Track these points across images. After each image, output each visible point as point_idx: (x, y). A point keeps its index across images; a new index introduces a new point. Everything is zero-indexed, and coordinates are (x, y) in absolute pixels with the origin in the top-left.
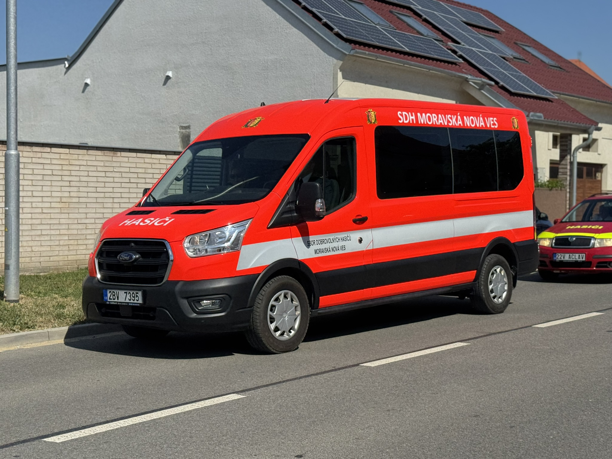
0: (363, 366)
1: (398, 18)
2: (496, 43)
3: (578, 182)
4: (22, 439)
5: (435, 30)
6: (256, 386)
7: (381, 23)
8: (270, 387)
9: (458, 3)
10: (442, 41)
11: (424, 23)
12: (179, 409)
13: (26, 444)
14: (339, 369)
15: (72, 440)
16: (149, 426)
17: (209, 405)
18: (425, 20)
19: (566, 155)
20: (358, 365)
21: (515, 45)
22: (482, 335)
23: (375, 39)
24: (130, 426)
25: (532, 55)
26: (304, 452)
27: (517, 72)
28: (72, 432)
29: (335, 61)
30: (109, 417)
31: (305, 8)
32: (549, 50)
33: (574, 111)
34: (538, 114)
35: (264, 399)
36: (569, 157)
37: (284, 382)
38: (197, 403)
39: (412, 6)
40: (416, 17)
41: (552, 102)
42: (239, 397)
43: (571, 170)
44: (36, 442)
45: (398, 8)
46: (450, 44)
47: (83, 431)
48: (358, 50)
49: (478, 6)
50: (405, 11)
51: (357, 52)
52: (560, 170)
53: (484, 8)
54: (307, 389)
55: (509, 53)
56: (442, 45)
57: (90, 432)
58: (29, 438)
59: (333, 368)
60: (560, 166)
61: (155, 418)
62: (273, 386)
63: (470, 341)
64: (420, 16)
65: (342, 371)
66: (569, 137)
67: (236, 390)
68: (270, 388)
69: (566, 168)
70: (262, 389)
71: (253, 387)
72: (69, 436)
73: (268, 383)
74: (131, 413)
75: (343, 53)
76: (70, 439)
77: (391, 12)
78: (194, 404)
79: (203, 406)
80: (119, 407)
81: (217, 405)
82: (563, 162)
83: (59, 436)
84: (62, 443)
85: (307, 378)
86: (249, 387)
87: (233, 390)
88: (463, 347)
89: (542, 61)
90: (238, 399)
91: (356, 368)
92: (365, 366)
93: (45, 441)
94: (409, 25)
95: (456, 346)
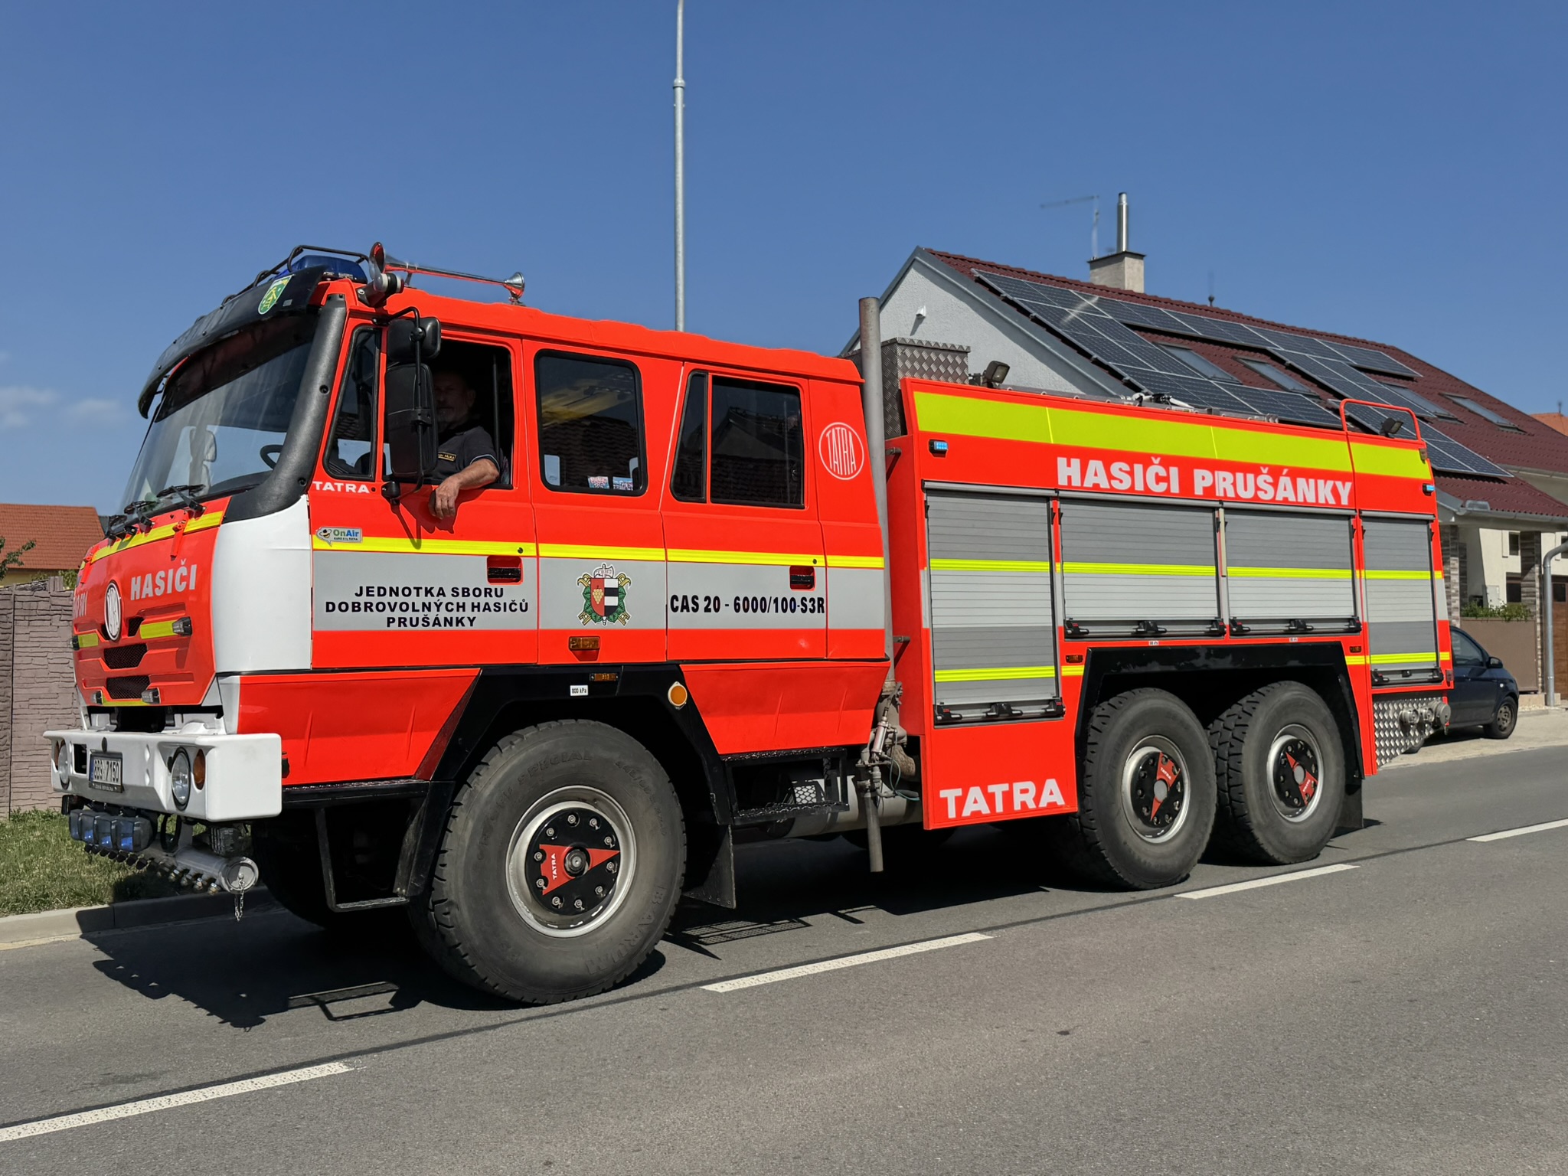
0: (1180, 898)
1: (1246, 366)
2: (1408, 395)
3: (1554, 606)
4: (674, 985)
5: (1307, 382)
6: (1010, 922)
7: (1219, 375)
9: (1345, 338)
10: (1318, 397)
11: (1288, 371)
12: (892, 952)
13: (678, 992)
14: (1141, 900)
15: (740, 990)
16: (847, 976)
17: (936, 948)
18: (1291, 368)
19: (1533, 566)
20: (1171, 894)
21: (1442, 398)
22: (1381, 852)
23: (1206, 399)
24: (822, 973)
25: (1470, 411)
26: (1072, 1027)
27: (1444, 439)
28: (741, 977)
30: (793, 960)
31: (1097, 362)
32: (1499, 403)
33: (1542, 494)
34: (1480, 503)
35: (1020, 942)
36: (1537, 568)
37: (1053, 917)
38: (920, 944)
39: (1269, 348)
40: (1275, 363)
41: (1504, 482)
42: (982, 939)
43: (1543, 589)
44: (691, 990)
45: (1246, 352)
46: (1332, 401)
47: (755, 977)
49: (1379, 341)
50: (1258, 356)
52: (1523, 589)
53: (1388, 344)
54: (1088, 930)
55: (1431, 409)
56: (1318, 403)
57: (765, 979)
58: (683, 983)
59: (1132, 900)
60: (1523, 583)
61: (858, 963)
62: (1035, 923)
63: (1359, 862)
64: (1282, 362)
65: (1146, 904)
66: (1536, 537)
67: (980, 927)
68: (1031, 926)
69: (1534, 586)
70: (1018, 927)
71: (1005, 923)
72: (736, 984)
74: (824, 955)
76: (738, 988)
77: (1234, 358)
78: (915, 945)
79: (928, 949)
80: (809, 944)
81: (948, 948)
82: (1528, 577)
83: (723, 984)
84: (725, 993)
85: (1090, 913)
86: (999, 923)
87: (975, 927)
88: (1347, 871)
89: (1486, 420)
90: (981, 941)
91: (1168, 900)
92: (1183, 898)
93: (704, 990)
94: (1262, 376)
95: (1334, 871)
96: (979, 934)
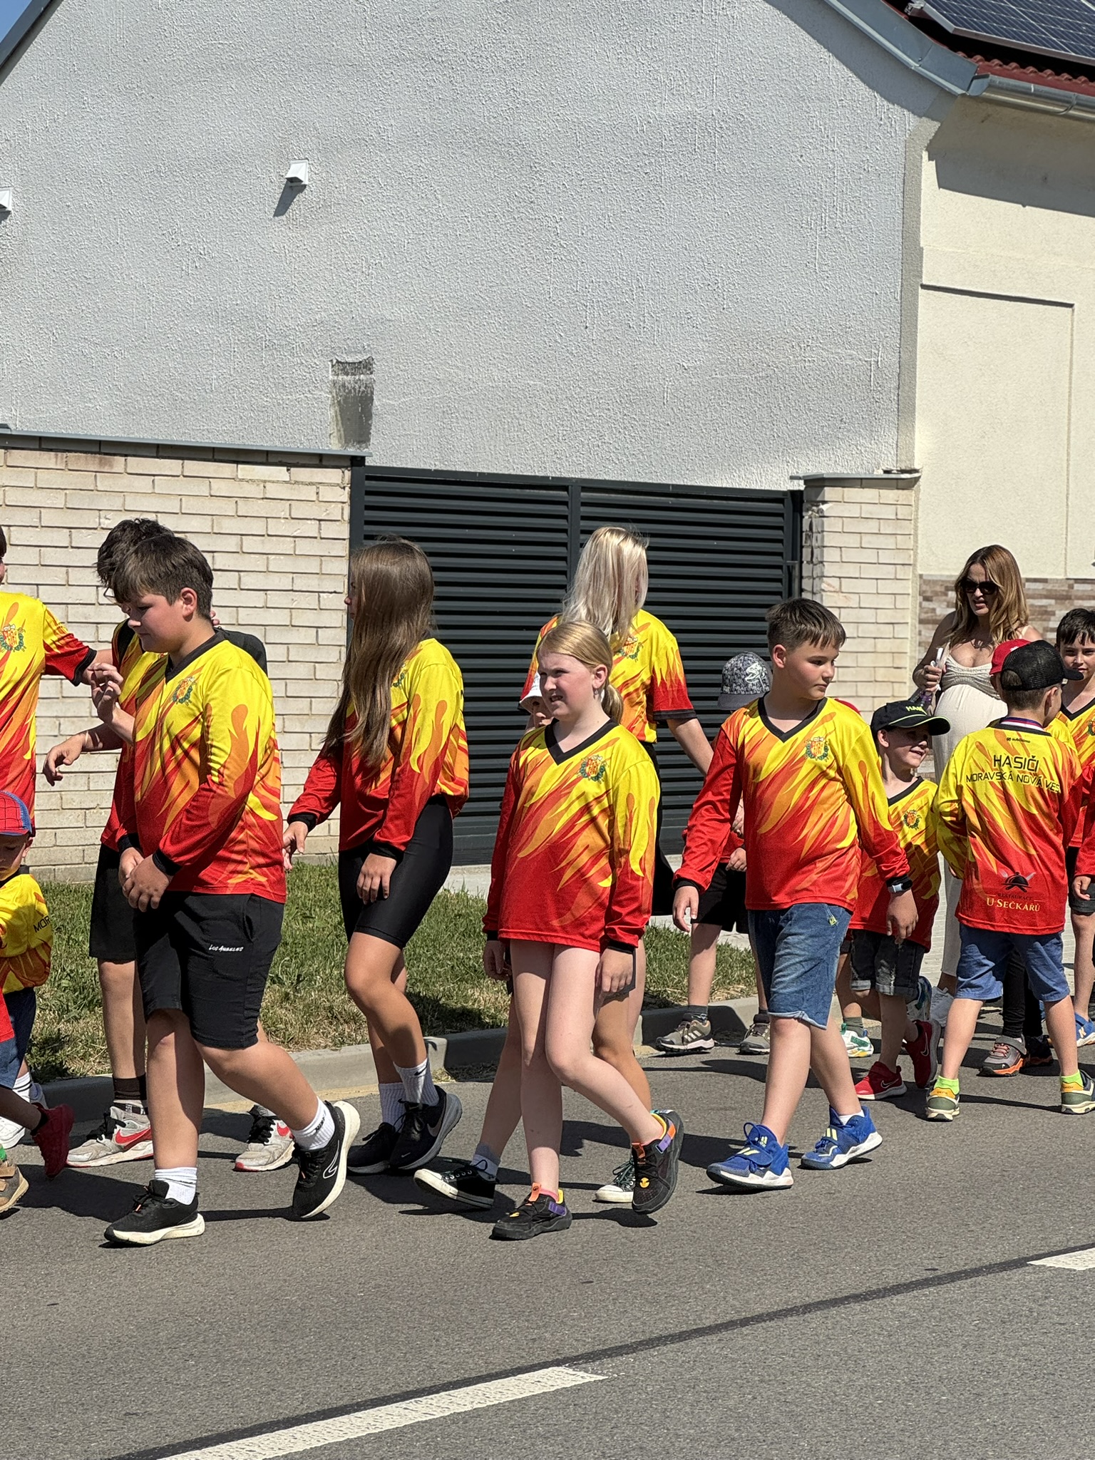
0: (1046, 1268)
6: (641, 1337)
8: (694, 1342)
14: (953, 1277)
17: (468, 1408)
20: (1021, 1263)
29: (911, 120)
35: (675, 1389)
37: (745, 1322)
38: (423, 1400)
42: (581, 1381)
48: (997, 79)
51: (991, 87)
54: (836, 1353)
59: (930, 1275)
65: (965, 1284)
67: (568, 1352)
68: (695, 1345)
70: (665, 1349)
71: (629, 1341)
73: (685, 1328)
75: (942, 89)
78: (411, 1404)
79: (448, 1413)
80: (134, 1409)
81: (497, 1409)
85: (834, 1311)
86: (615, 1340)
87: (556, 1352)
90: (578, 1389)
91: (1016, 1275)
92: (1053, 1269)
96: (570, 1371)
